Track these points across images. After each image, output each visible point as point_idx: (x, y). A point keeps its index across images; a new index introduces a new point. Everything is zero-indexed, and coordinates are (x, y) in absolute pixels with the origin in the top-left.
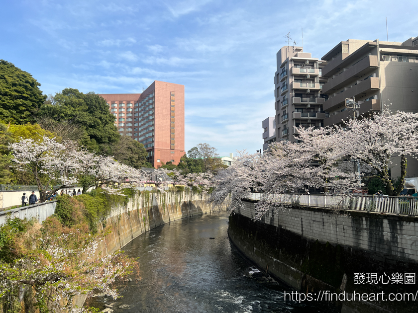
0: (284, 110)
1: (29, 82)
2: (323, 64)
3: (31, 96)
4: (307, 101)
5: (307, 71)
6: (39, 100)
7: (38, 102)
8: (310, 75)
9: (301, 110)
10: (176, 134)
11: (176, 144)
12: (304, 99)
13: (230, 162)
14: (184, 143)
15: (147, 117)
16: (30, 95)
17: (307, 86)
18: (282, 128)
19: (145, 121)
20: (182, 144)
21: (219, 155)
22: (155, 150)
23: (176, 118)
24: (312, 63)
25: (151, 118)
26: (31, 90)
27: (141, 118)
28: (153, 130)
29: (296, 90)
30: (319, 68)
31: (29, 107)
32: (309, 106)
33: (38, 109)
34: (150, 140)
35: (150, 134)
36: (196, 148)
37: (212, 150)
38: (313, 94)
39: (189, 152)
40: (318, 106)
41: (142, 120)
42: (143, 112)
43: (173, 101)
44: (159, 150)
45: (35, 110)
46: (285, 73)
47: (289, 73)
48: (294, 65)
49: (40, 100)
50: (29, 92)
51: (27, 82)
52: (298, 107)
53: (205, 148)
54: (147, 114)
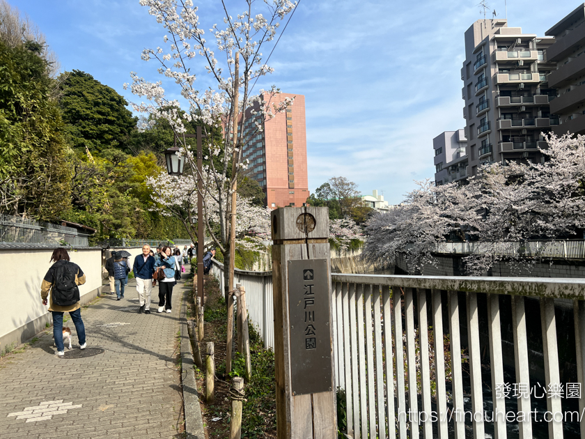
0: (482, 117)
1: (114, 100)
2: (543, 42)
3: (118, 119)
4: (520, 101)
5: (519, 55)
6: (128, 123)
7: (128, 127)
8: (524, 61)
9: (510, 116)
10: (295, 166)
11: (295, 181)
12: (514, 98)
13: (374, 202)
14: (307, 179)
15: (254, 145)
16: (117, 117)
17: (519, 78)
18: (479, 145)
19: (251, 150)
20: (305, 180)
21: (361, 194)
22: (268, 190)
23: (294, 143)
24: (526, 42)
25: (259, 145)
26: (117, 111)
27: (246, 146)
28: (264, 163)
29: (502, 85)
30: (538, 50)
31: (117, 134)
32: (524, 109)
33: (127, 136)
34: (260, 176)
35: (260, 168)
36: (328, 185)
37: (350, 186)
38: (529, 91)
39: (318, 190)
40: (536, 108)
41: (247, 149)
42: (247, 138)
43: (290, 119)
44: (273, 190)
45: (124, 138)
46: (483, 60)
47: (490, 60)
48: (498, 47)
49: (130, 123)
50: (116, 114)
51: (112, 99)
52: (506, 111)
53: (341, 183)
54: (254, 140)
